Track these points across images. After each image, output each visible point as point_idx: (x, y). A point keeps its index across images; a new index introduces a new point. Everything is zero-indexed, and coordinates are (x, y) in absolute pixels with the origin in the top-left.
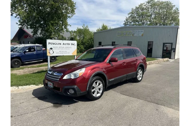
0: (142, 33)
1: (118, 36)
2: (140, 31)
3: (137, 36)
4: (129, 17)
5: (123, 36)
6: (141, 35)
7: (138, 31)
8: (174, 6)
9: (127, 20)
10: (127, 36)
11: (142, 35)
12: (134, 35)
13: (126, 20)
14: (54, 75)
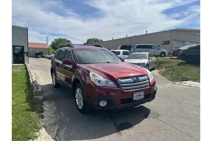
14: (139, 82)
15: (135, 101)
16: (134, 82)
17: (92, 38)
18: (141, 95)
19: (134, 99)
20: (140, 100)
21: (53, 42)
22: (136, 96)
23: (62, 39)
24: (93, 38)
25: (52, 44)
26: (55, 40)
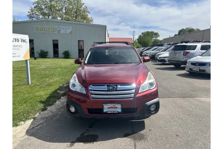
0: (70, 30)
1: (37, 32)
2: (67, 27)
3: (65, 33)
4: (35, 8)
5: (45, 32)
6: (68, 32)
7: (64, 27)
8: (84, 4)
9: (32, 11)
10: (51, 32)
11: (71, 33)
12: (60, 31)
13: (30, 11)
14: (116, 90)
15: (106, 113)
16: (108, 91)
17: (185, 28)
18: (117, 108)
19: (105, 111)
20: (114, 113)
21: (140, 36)
22: (108, 108)
23: (149, 32)
24: (187, 28)
25: (139, 38)
26: (142, 33)
